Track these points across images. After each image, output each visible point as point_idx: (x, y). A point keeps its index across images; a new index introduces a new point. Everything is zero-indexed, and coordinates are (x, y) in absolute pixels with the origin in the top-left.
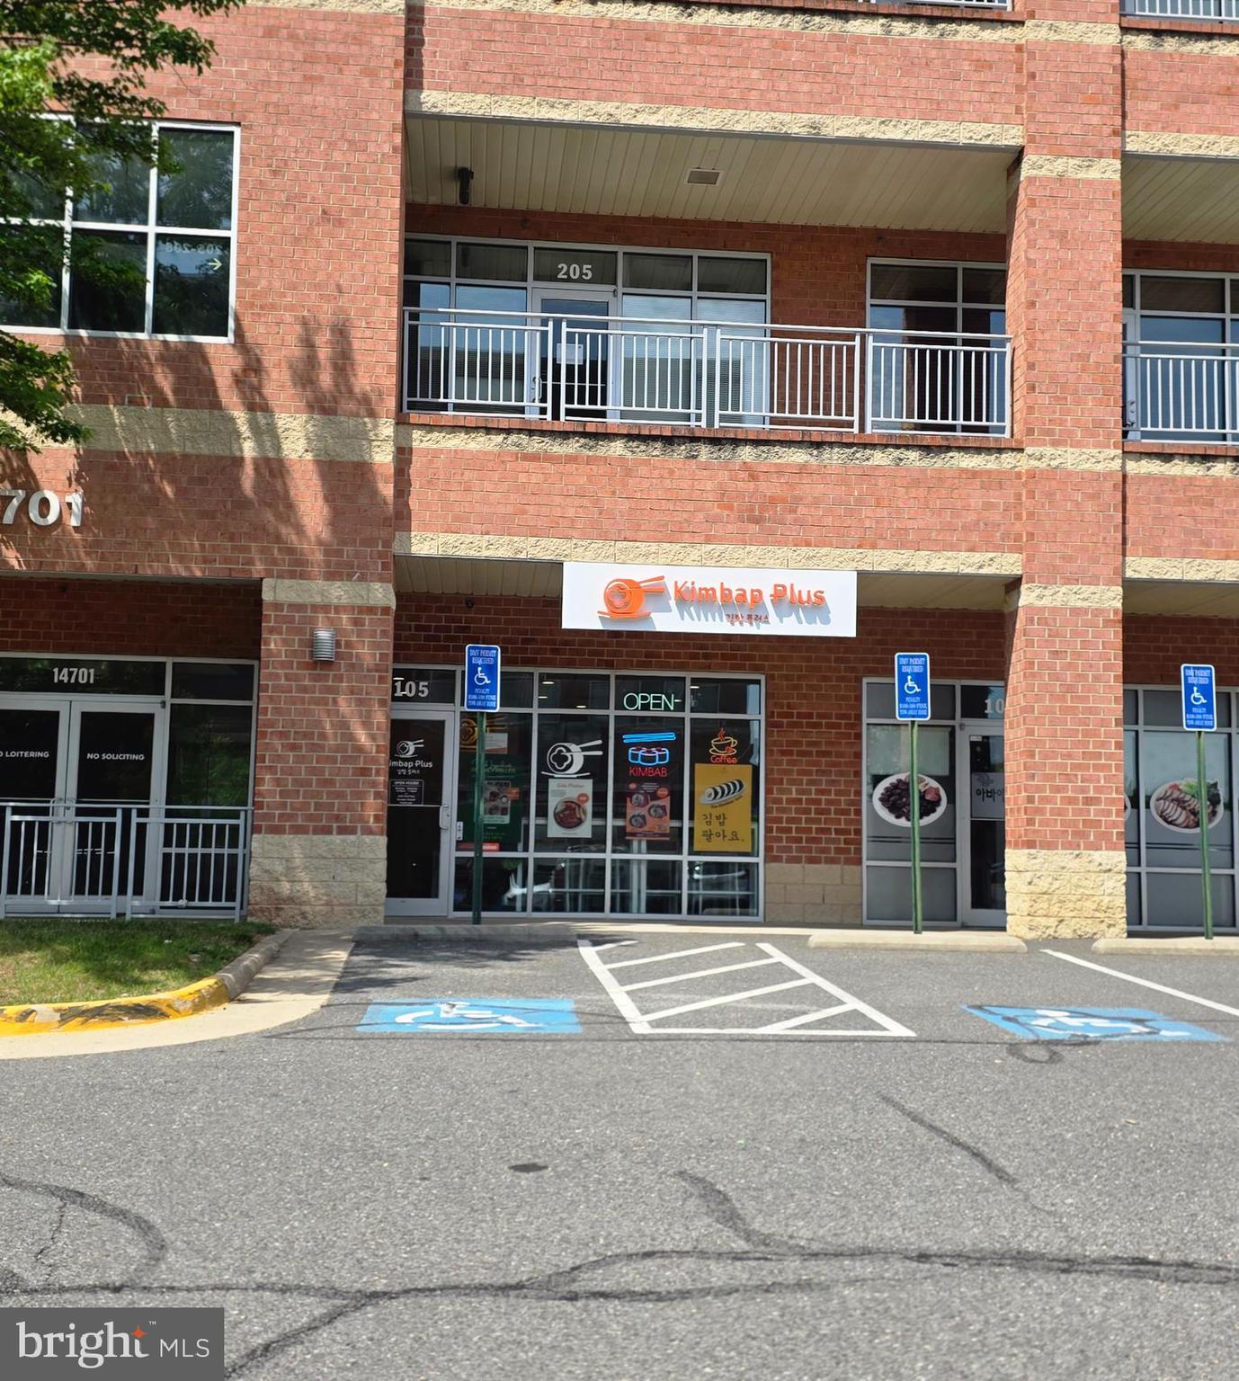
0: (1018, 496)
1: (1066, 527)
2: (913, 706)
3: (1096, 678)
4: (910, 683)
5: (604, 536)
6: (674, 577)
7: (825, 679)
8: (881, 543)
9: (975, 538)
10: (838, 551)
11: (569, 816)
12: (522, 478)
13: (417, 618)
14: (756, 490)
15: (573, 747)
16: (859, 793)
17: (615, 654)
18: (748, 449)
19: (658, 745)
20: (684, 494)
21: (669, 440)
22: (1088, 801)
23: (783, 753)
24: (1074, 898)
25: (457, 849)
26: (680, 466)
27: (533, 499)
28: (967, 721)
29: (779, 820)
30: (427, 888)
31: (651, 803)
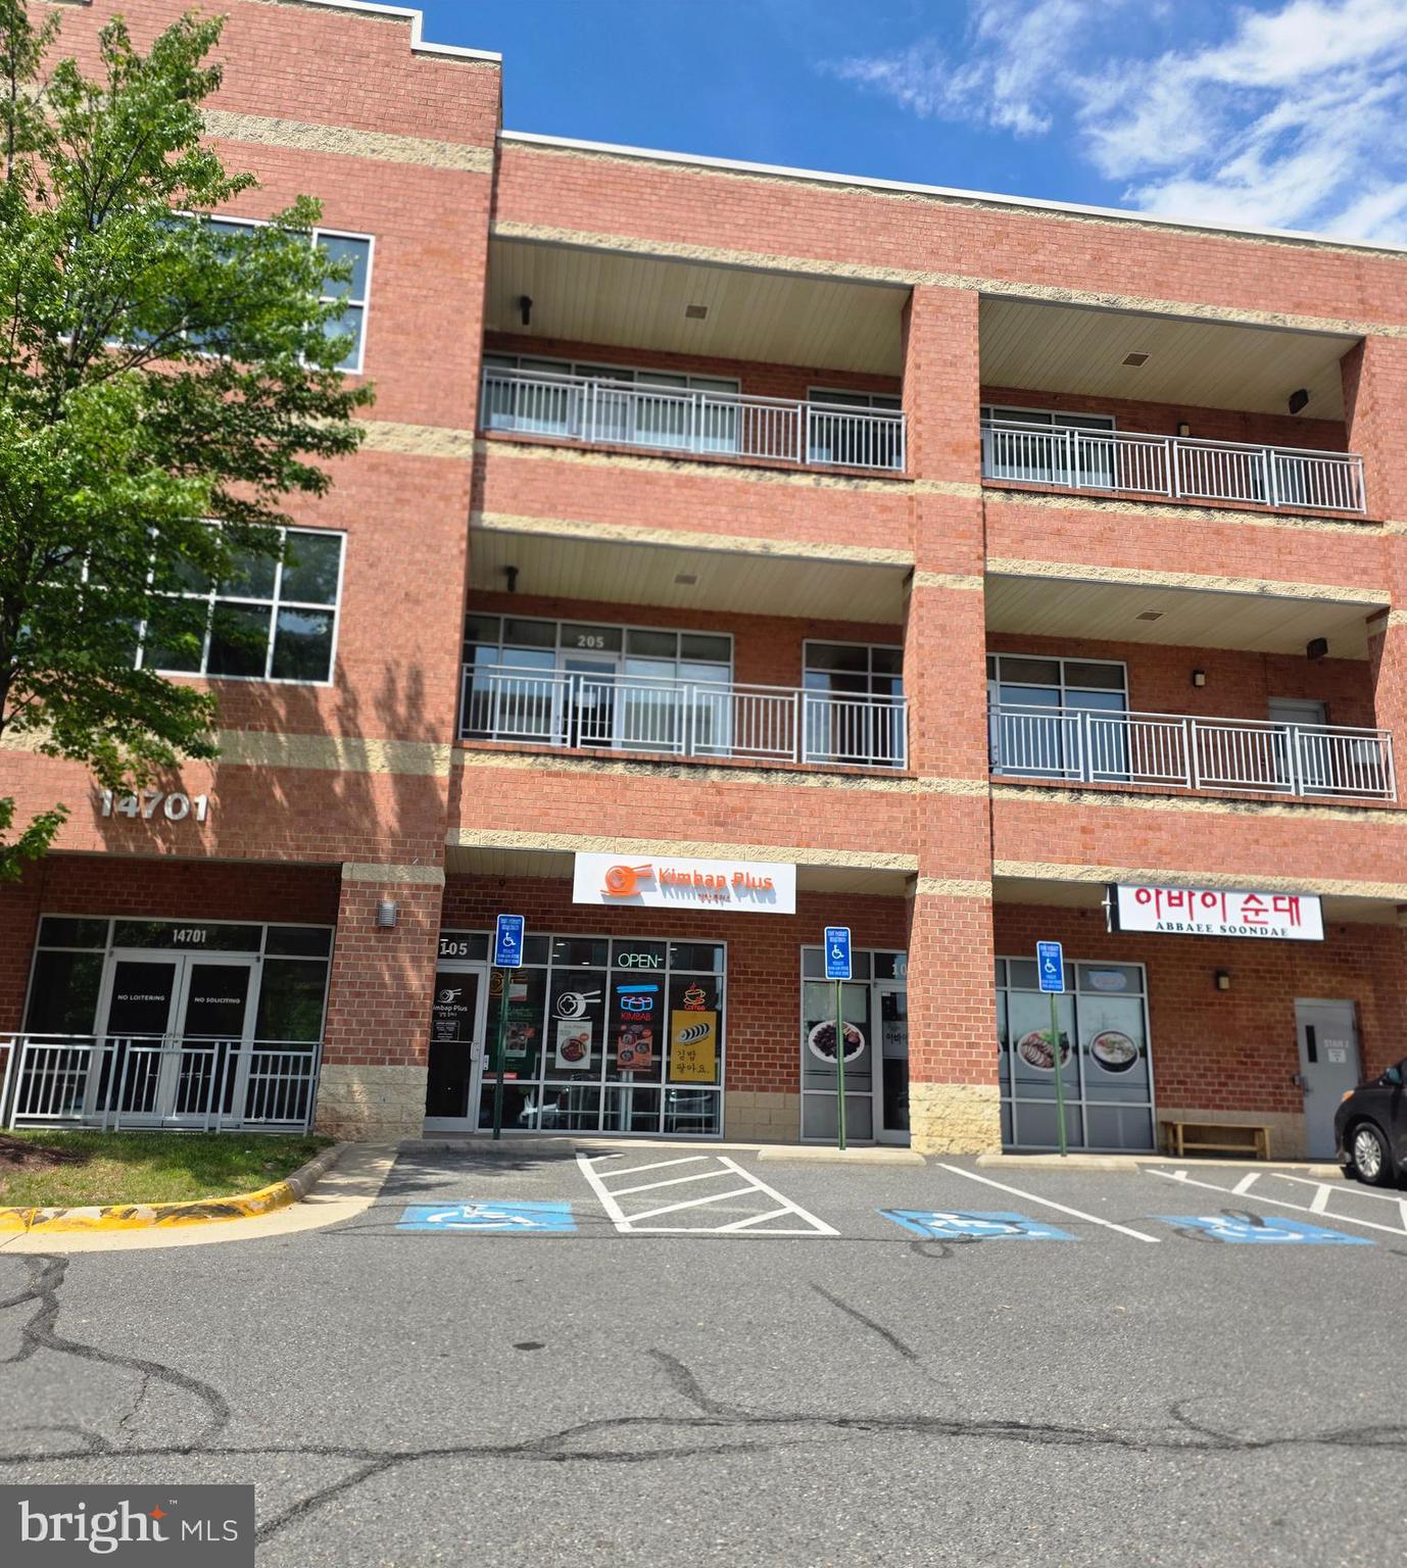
0: (914, 812)
1: (949, 836)
2: (838, 968)
3: (975, 951)
4: (836, 951)
5: (608, 834)
6: (660, 864)
7: (773, 945)
8: (814, 844)
9: (883, 842)
10: (782, 849)
11: (573, 1051)
12: (547, 789)
13: (459, 894)
14: (721, 802)
15: (578, 996)
16: (798, 1035)
17: (613, 923)
18: (716, 772)
19: (645, 995)
20: (668, 804)
21: (658, 764)
22: (971, 1045)
23: (741, 1003)
24: (962, 1122)
25: (484, 1078)
26: (665, 783)
27: (554, 805)
28: (879, 981)
29: (736, 1056)
30: (460, 1110)
31: (638, 1042)
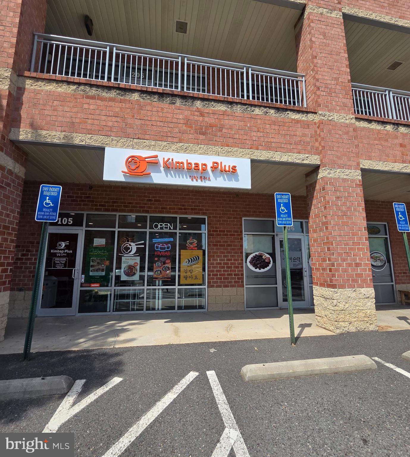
0: (316, 132)
1: (337, 145)
2: (284, 219)
3: (355, 210)
4: (282, 208)
5: (128, 136)
6: (163, 156)
7: (229, 218)
8: (260, 147)
9: (300, 147)
10: (241, 150)
11: (130, 271)
12: (86, 106)
14: (203, 121)
15: (132, 244)
16: (242, 260)
18: (199, 102)
19: (167, 243)
20: (169, 120)
21: (161, 95)
22: (357, 265)
23: (214, 245)
24: (355, 312)
25: (81, 287)
26: (166, 107)
27: (90, 117)
29: (213, 271)
30: (69, 304)
31: (164, 266)
